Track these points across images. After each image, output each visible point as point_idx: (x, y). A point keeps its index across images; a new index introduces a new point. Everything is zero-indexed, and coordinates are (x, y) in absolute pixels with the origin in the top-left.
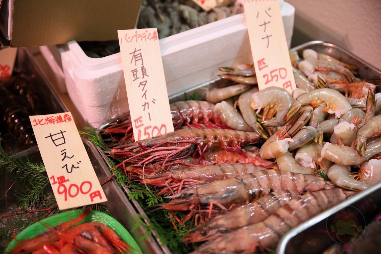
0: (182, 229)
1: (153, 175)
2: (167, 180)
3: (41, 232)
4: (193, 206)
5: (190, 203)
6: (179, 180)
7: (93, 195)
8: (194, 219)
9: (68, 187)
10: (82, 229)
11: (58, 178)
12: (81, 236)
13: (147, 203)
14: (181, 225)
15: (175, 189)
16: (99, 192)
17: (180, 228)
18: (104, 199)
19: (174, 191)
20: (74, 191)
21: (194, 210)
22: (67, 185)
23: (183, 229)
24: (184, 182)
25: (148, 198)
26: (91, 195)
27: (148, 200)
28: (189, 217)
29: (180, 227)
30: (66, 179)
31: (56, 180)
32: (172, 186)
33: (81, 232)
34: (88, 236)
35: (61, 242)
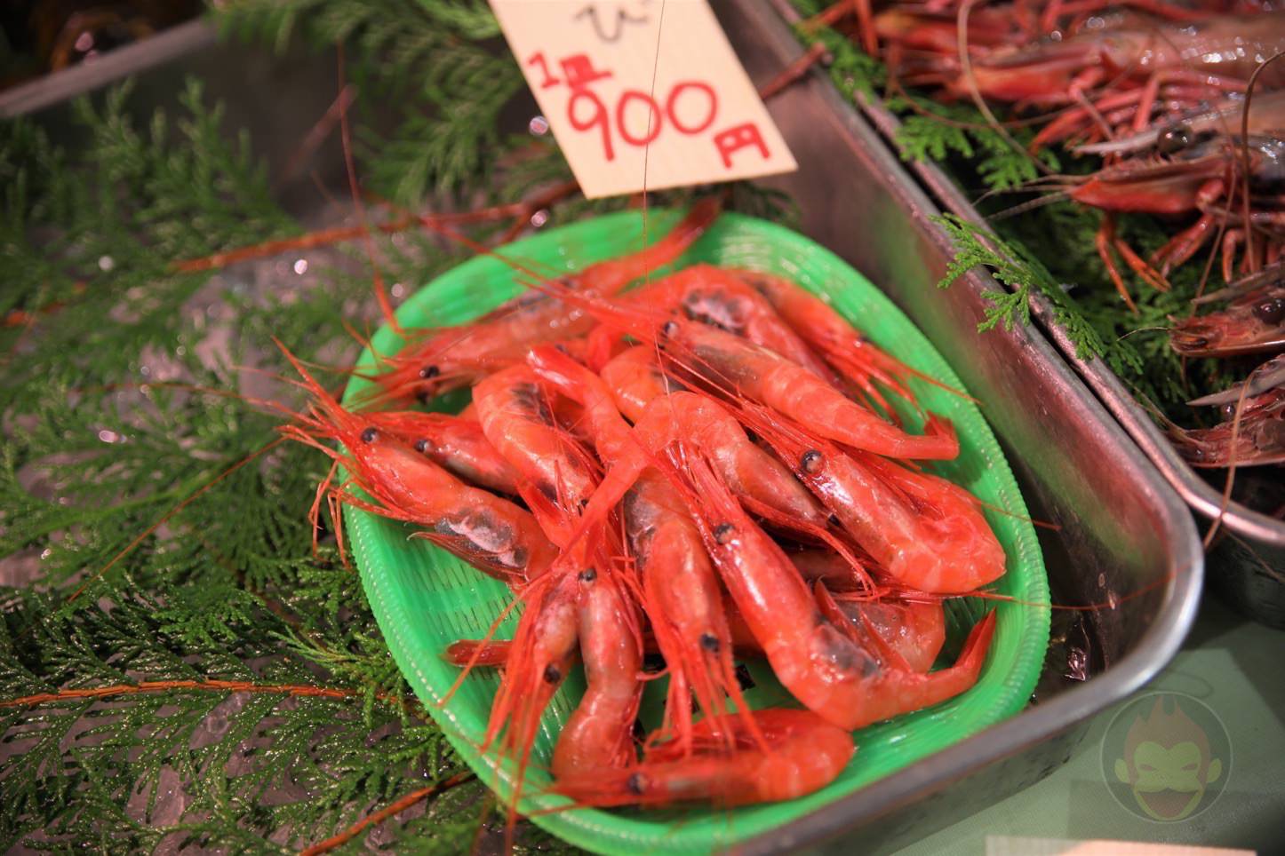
0: (1151, 303)
1: (1007, 52)
2: (1076, 73)
3: (500, 299)
4: (1216, 188)
5: (1199, 176)
6: (1139, 78)
7: (729, 141)
8: (1220, 253)
9: (611, 104)
10: (690, 288)
11: (565, 64)
12: (690, 316)
13: (988, 180)
14: (1150, 280)
15: (1116, 117)
16: (752, 128)
17: (1144, 298)
18: (782, 161)
19: (1114, 128)
20: (639, 119)
21: (1218, 210)
22: (608, 92)
23: (1158, 302)
24: (1164, 85)
25: (989, 155)
26: (719, 140)
27: (990, 164)
28: (1192, 242)
29: (1141, 291)
30: (598, 64)
31: (556, 71)
32: (1103, 105)
33: (684, 299)
34: (720, 315)
35: (599, 338)
